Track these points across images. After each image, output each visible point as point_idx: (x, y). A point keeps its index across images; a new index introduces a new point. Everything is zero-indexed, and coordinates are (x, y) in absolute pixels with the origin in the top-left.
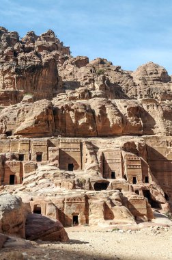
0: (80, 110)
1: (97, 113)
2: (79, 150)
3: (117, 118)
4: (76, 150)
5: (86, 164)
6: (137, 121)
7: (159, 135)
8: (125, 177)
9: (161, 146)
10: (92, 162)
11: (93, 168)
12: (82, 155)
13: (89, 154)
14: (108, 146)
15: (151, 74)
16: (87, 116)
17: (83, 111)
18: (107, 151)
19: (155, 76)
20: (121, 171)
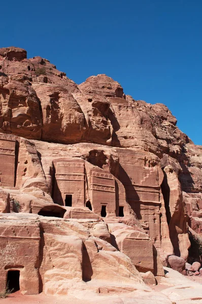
0: (18, 93)
1: (45, 101)
2: (13, 153)
4: (7, 153)
5: (24, 178)
6: (105, 123)
7: (134, 149)
8: (88, 205)
9: (137, 164)
10: (36, 175)
11: (37, 184)
12: (16, 162)
13: (30, 161)
14: (62, 153)
16: (30, 104)
17: (24, 94)
18: (59, 160)
20: (82, 194)
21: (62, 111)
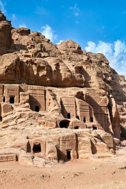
0: (41, 65)
1: (54, 68)
2: (44, 96)
3: (68, 73)
4: (41, 95)
5: (49, 107)
7: (94, 88)
8: (78, 117)
9: (96, 96)
10: (55, 105)
11: (56, 110)
12: (45, 100)
13: (52, 99)
14: (64, 93)
15: (71, 47)
16: (47, 70)
17: (44, 66)
18: (63, 97)
19: (73, 49)
20: (75, 113)
21: (61, 72)
